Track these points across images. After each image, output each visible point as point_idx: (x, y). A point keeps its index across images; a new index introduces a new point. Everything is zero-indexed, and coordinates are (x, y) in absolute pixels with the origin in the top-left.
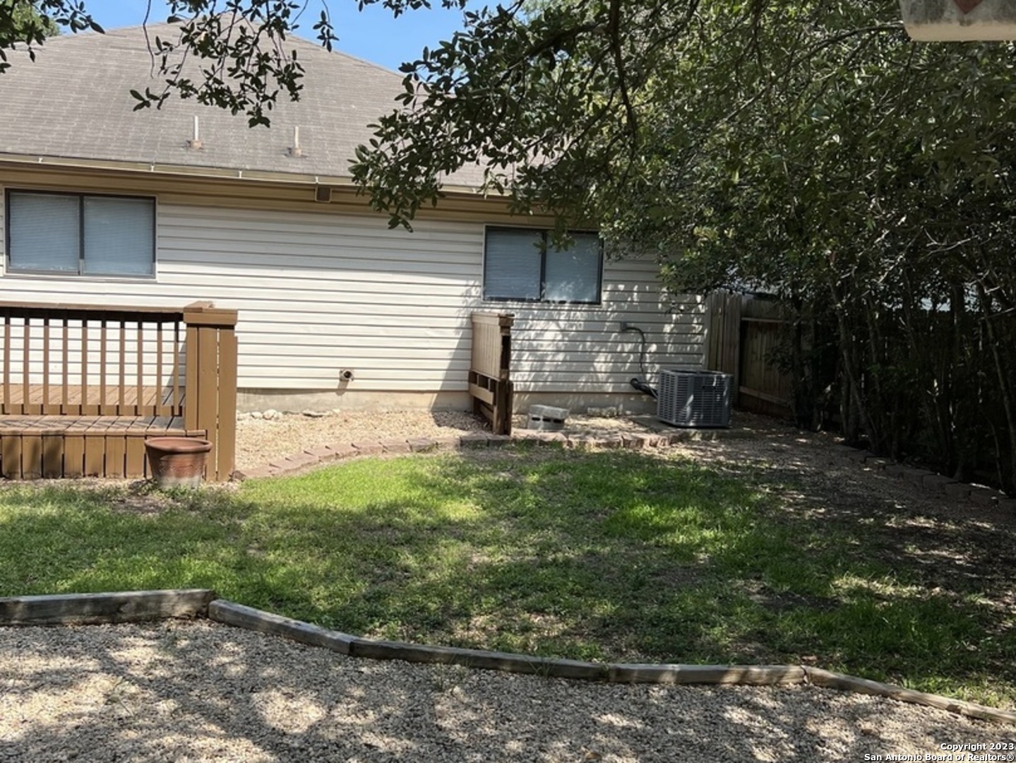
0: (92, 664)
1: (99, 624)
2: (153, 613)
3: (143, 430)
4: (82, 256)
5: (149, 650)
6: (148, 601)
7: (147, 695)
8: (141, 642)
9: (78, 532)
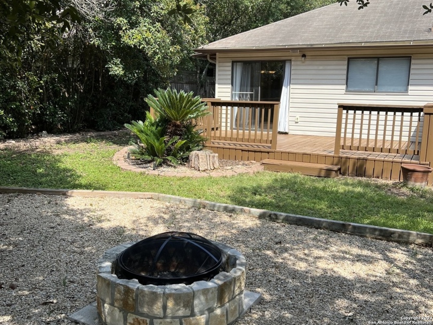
0: (380, 256)
1: (382, 240)
2: (406, 240)
3: (400, 160)
4: (376, 84)
5: (404, 256)
6: (404, 235)
7: (404, 275)
8: (400, 251)
9: (371, 200)
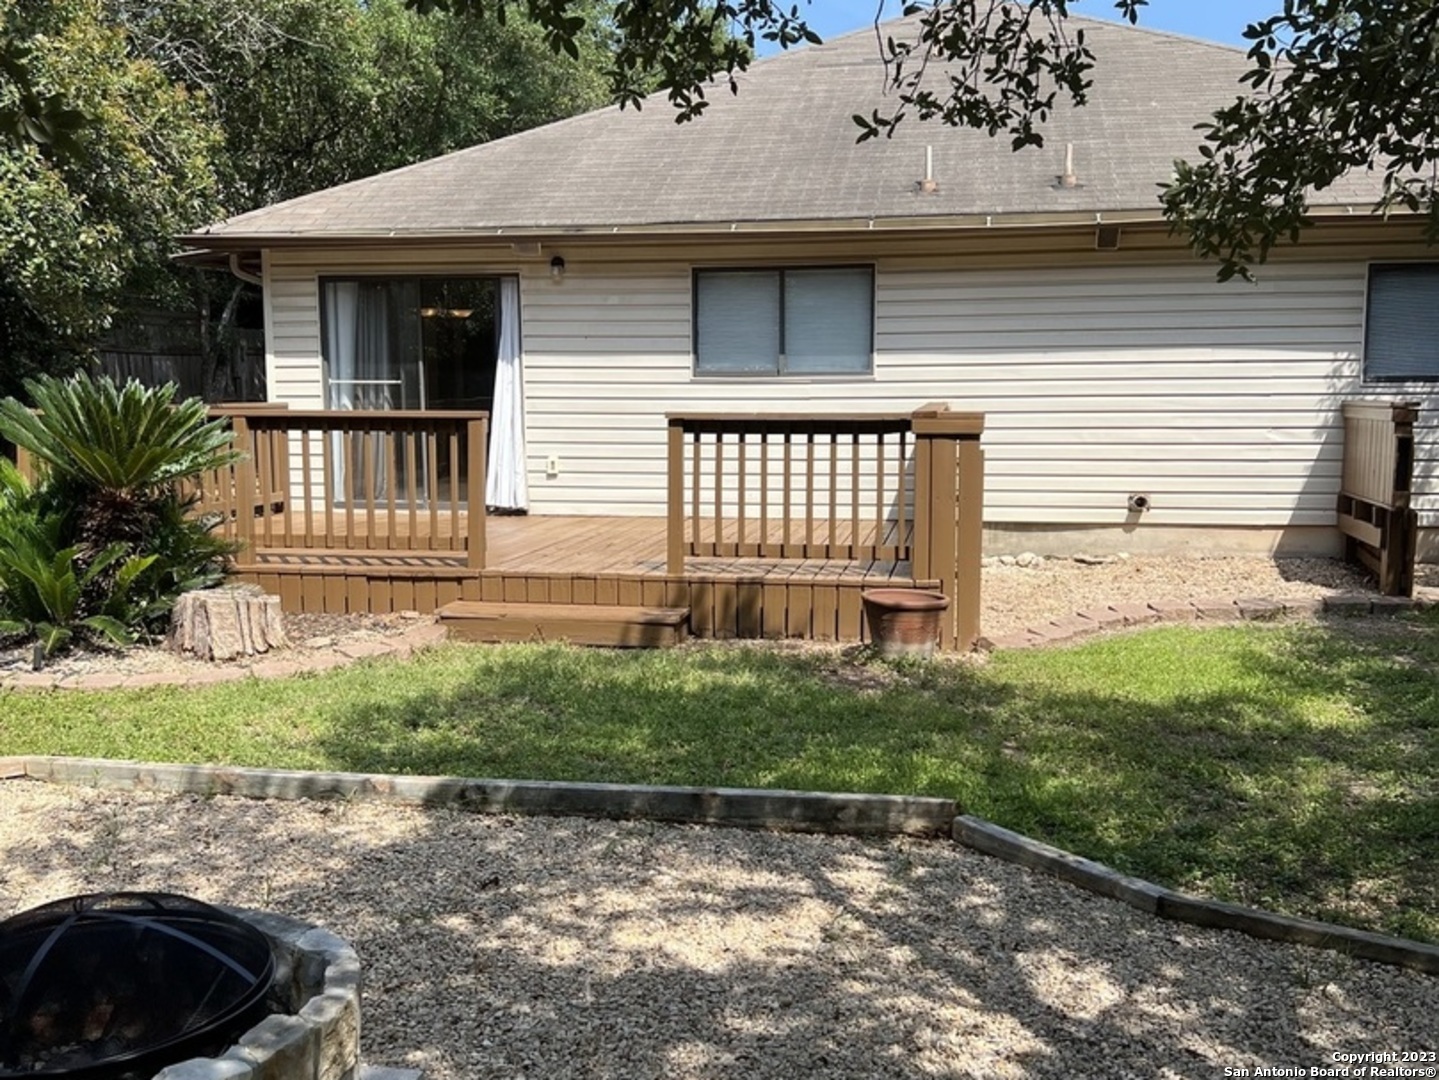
0: (804, 886)
1: (812, 833)
2: (879, 825)
3: (860, 579)
4: (782, 351)
5: (876, 875)
6: (873, 809)
7: (875, 936)
8: (864, 863)
9: (780, 710)
